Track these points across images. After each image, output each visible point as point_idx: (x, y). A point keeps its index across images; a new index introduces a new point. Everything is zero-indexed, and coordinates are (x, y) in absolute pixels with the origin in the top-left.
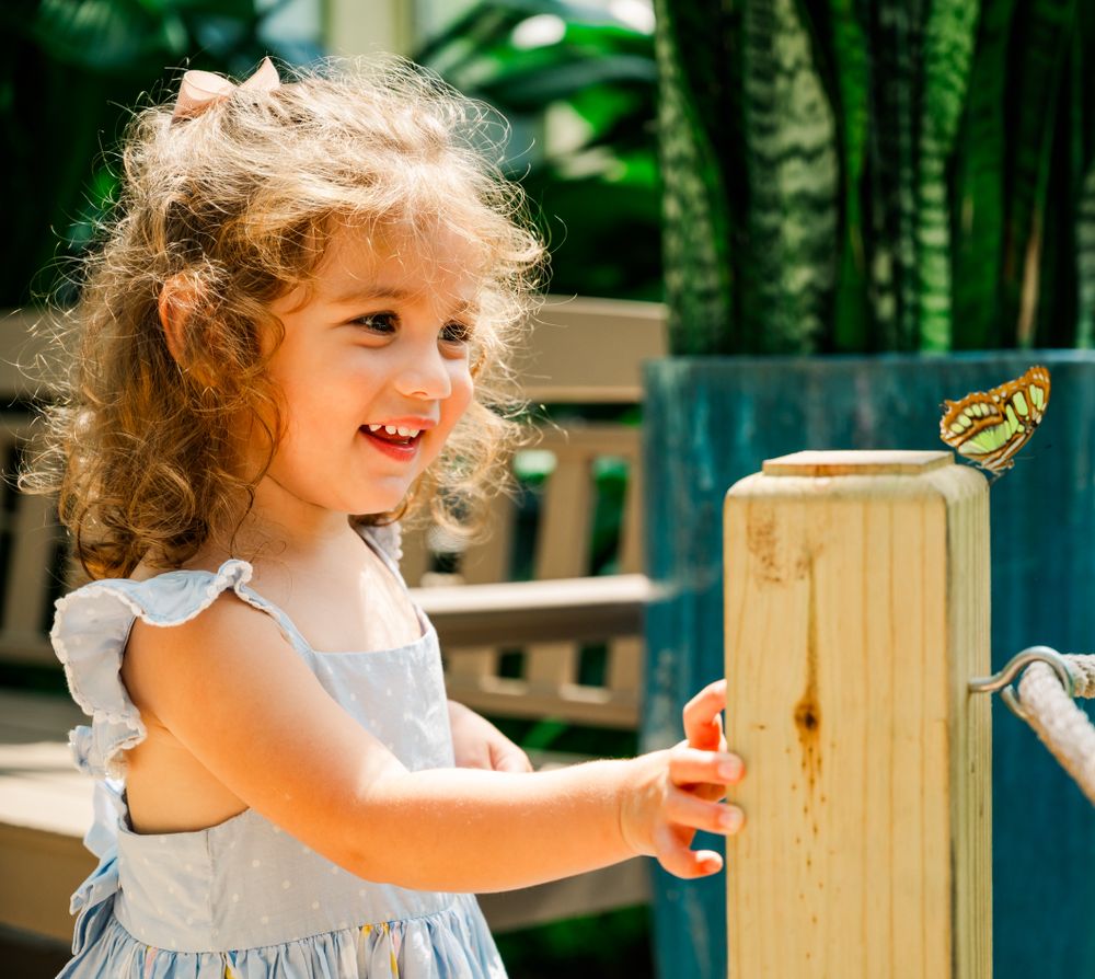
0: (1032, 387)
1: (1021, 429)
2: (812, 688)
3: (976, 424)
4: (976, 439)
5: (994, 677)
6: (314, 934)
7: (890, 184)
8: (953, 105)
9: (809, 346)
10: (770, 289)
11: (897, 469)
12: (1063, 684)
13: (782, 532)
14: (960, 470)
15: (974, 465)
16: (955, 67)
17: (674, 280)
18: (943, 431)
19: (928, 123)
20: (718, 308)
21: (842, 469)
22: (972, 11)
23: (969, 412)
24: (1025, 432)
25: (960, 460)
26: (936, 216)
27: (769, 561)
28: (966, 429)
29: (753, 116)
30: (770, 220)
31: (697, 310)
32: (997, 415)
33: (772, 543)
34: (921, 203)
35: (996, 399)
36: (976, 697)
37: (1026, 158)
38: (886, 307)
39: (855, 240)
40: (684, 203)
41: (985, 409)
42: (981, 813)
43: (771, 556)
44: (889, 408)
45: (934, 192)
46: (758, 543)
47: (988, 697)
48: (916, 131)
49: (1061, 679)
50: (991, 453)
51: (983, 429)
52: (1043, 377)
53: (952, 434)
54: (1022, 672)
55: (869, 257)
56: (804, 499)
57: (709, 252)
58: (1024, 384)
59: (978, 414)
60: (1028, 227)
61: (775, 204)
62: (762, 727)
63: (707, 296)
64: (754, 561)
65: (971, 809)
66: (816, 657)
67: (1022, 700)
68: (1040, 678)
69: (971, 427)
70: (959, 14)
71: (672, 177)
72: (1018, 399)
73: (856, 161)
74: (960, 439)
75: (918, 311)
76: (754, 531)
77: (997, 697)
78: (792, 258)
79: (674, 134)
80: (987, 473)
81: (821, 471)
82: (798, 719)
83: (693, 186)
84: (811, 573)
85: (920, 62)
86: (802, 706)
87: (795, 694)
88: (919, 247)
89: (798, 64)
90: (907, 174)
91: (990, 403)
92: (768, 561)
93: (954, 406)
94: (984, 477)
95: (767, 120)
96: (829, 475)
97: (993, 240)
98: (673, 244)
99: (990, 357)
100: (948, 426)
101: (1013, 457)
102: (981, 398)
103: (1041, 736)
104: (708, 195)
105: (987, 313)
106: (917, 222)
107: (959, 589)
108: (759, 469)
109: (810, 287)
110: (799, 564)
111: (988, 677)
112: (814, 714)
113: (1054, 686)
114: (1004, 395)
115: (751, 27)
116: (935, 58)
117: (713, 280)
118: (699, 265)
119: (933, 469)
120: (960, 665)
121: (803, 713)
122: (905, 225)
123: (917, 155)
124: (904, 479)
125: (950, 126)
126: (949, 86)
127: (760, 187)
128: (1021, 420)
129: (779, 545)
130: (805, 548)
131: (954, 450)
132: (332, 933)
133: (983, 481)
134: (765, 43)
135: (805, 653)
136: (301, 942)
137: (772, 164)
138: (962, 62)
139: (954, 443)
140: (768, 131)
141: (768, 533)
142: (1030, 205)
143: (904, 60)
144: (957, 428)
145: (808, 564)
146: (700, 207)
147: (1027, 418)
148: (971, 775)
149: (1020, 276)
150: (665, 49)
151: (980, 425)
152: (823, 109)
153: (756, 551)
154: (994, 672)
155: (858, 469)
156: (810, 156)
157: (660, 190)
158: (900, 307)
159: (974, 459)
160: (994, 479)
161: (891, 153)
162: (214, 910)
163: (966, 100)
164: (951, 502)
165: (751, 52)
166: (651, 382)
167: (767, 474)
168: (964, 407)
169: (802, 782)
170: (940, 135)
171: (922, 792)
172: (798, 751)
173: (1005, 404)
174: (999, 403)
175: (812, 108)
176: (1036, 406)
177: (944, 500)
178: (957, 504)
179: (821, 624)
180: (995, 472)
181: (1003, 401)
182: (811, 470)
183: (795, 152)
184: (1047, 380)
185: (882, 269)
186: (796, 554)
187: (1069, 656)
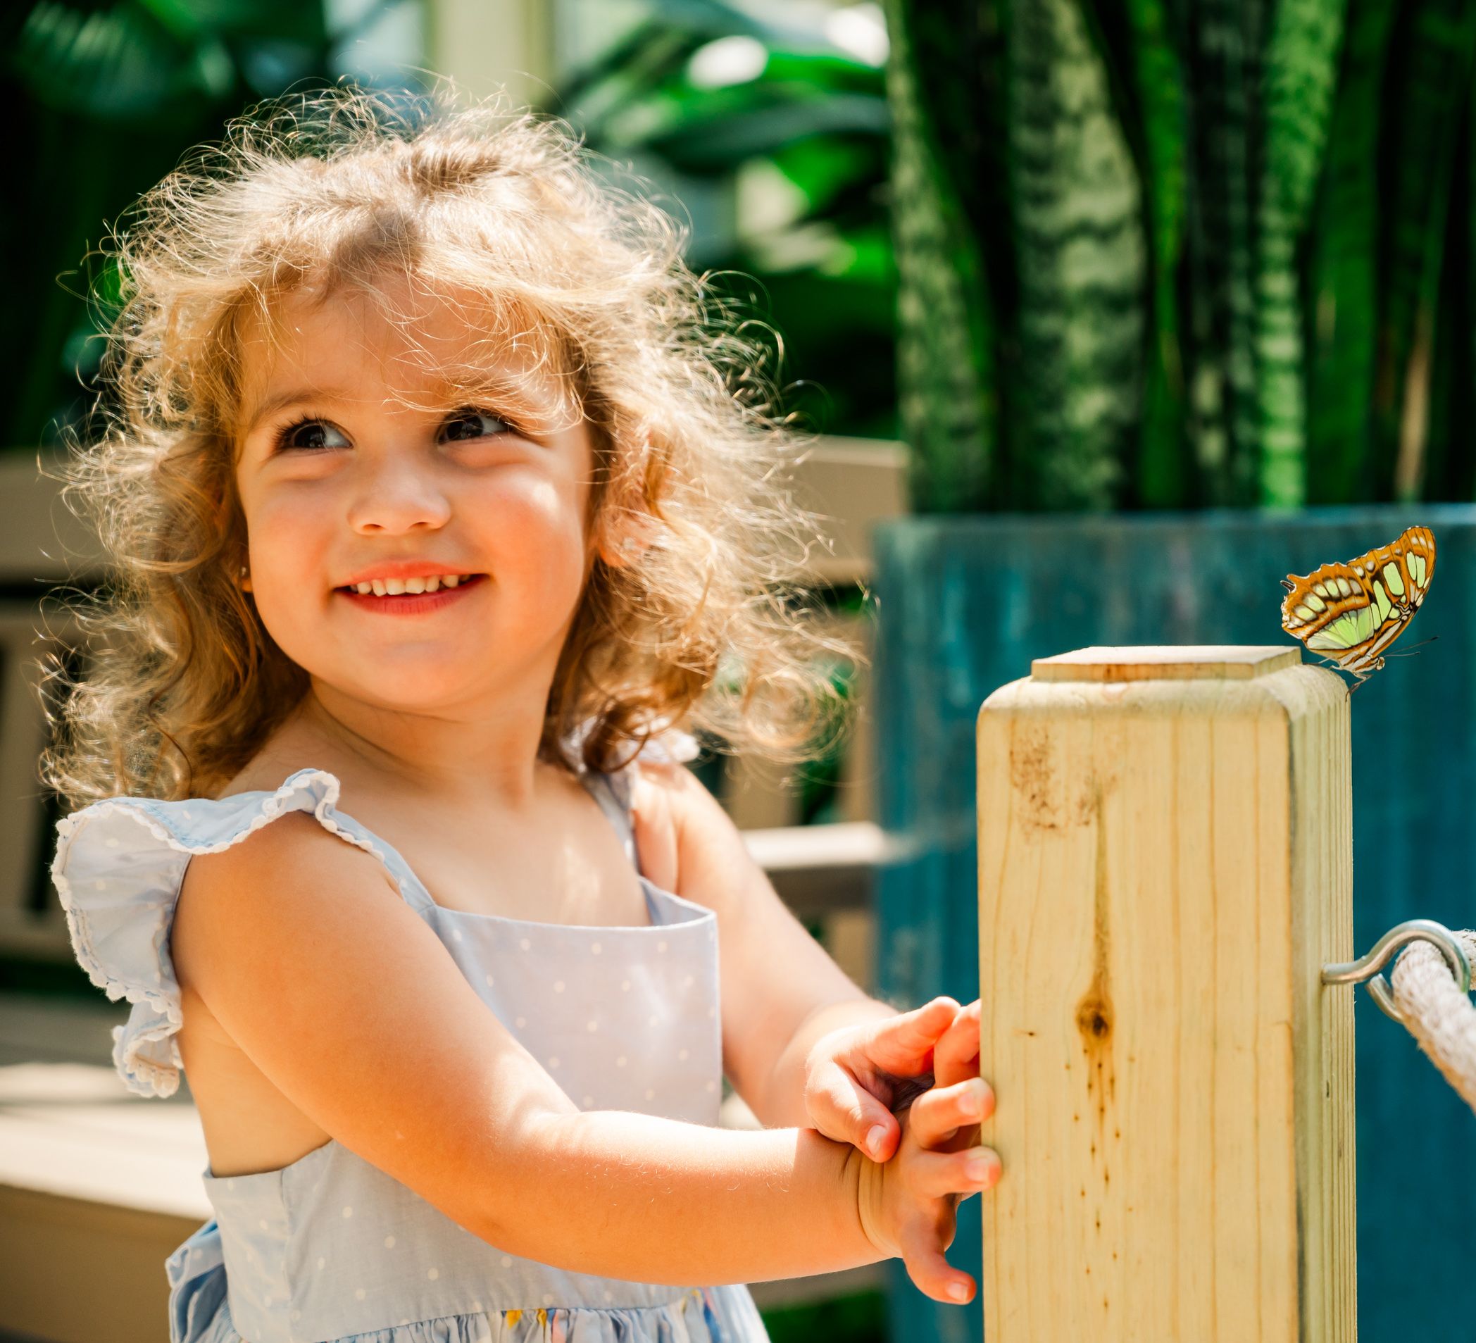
0: (1410, 556)
1: (1395, 614)
2: (1101, 977)
3: (1332, 607)
4: (1332, 629)
5: (1358, 962)
6: (432, 1318)
7: (1217, 273)
8: (1304, 161)
9: (1104, 502)
10: (1048, 422)
11: (1219, 671)
12: (1453, 972)
13: (1057, 760)
14: (1309, 671)
15: (1328, 665)
16: (1306, 109)
17: (916, 409)
18: (1285, 618)
19: (1271, 188)
20: (977, 450)
21: (1143, 672)
22: (1331, 30)
23: (1321, 591)
24: (1400, 618)
25: (1308, 658)
26: (1282, 319)
27: (1041, 801)
28: (1318, 615)
29: (1025, 180)
30: (1047, 324)
31: (947, 452)
32: (1361, 595)
33: (1045, 775)
34: (1261, 301)
35: (1359, 572)
36: (1332, 990)
37: (1408, 236)
38: (1212, 446)
39: (1168, 353)
40: (929, 301)
41: (1344, 586)
42: (1340, 1154)
43: (1044, 793)
44: (1217, 590)
45: (1279, 285)
46: (1024, 775)
47: (1349, 990)
48: (1254, 199)
49: (1451, 966)
50: (1352, 648)
51: (1341, 615)
52: (1425, 542)
53: (1297, 622)
54: (1398, 955)
55: (1188, 375)
56: (1090, 712)
57: (963, 369)
58: (1398, 551)
59: (1334, 593)
60: (1410, 333)
61: (1056, 302)
62: (1031, 1034)
63: (960, 432)
64: (1020, 801)
65: (1327, 1147)
66: (1107, 933)
67: (1396, 994)
68: (1421, 963)
69: (1324, 611)
70: (1313, 34)
71: (913, 265)
72: (1390, 572)
73: (1169, 242)
74: (1309, 629)
75: (1258, 453)
76: (1019, 758)
77: (1362, 990)
78: (1080, 378)
79: (914, 203)
80: (1348, 677)
81: (1113, 673)
82: (1081, 1021)
83: (940, 277)
84: (1099, 816)
85: (1260, 101)
86: (1087, 1005)
87: (1078, 988)
88: (1259, 363)
89: (1088, 106)
90: (1240, 258)
91: (1351, 578)
92: (1038, 801)
93: (1300, 583)
94: (1343, 681)
95: (1043, 183)
96: (1125, 679)
97: (1361, 352)
98: (912, 360)
99: (1359, 517)
100: (1293, 610)
101: (1382, 654)
102: (1338, 572)
103: (1423, 1045)
104: (963, 291)
105: (1354, 456)
106: (1256, 327)
107: (1308, 840)
108: (1025, 671)
109: (1106, 420)
110: (1082, 805)
111: (1349, 963)
112: (1103, 1014)
113: (1442, 974)
114: (1370, 566)
115: (1021, 52)
116: (1280, 96)
117: (970, 409)
118: (948, 388)
119: (1271, 671)
120: (1309, 945)
121: (1088, 1014)
122: (1238, 331)
123: (1255, 233)
124: (1229, 685)
125: (1301, 192)
126: (1298, 135)
127: (1035, 278)
128: (1395, 601)
129: (1054, 777)
130: (1090, 782)
131: (1300, 643)
132: (458, 1319)
133: (1341, 687)
134: (1041, 76)
135: (1091, 930)
136: (413, 1328)
137: (1051, 246)
138: (1318, 101)
139: (1301, 634)
140: (1045, 199)
141: (1040, 761)
142: (1413, 301)
143: (1237, 100)
144: (1306, 614)
145: (1095, 805)
146: (949, 307)
147: (1403, 599)
148: (1326, 1100)
149: (1400, 402)
150: (901, 86)
151: (1337, 609)
152: (1123, 169)
153: (1022, 788)
154: (1357, 956)
155: (1165, 671)
156: (1104, 234)
157: (894, 284)
158: (1232, 447)
159: (1330, 656)
160: (1357, 684)
161: (1218, 230)
162: (293, 1283)
163: (1324, 155)
164: (1295, 717)
165: (1022, 91)
166: (883, 553)
167: (1037, 679)
168: (1316, 583)
169: (1087, 1108)
170: (1286, 204)
171: (1257, 1123)
172: (1083, 1067)
173: (1373, 580)
174: (1363, 577)
175: (1106, 167)
176: (1415, 582)
177: (1286, 713)
178: (1304, 719)
179: (1113, 888)
180: (1358, 674)
181: (1369, 575)
182: (1100, 673)
183: (1085, 229)
184: (1431, 546)
185: (1207, 393)
186: (1079, 790)
187: (1463, 933)
